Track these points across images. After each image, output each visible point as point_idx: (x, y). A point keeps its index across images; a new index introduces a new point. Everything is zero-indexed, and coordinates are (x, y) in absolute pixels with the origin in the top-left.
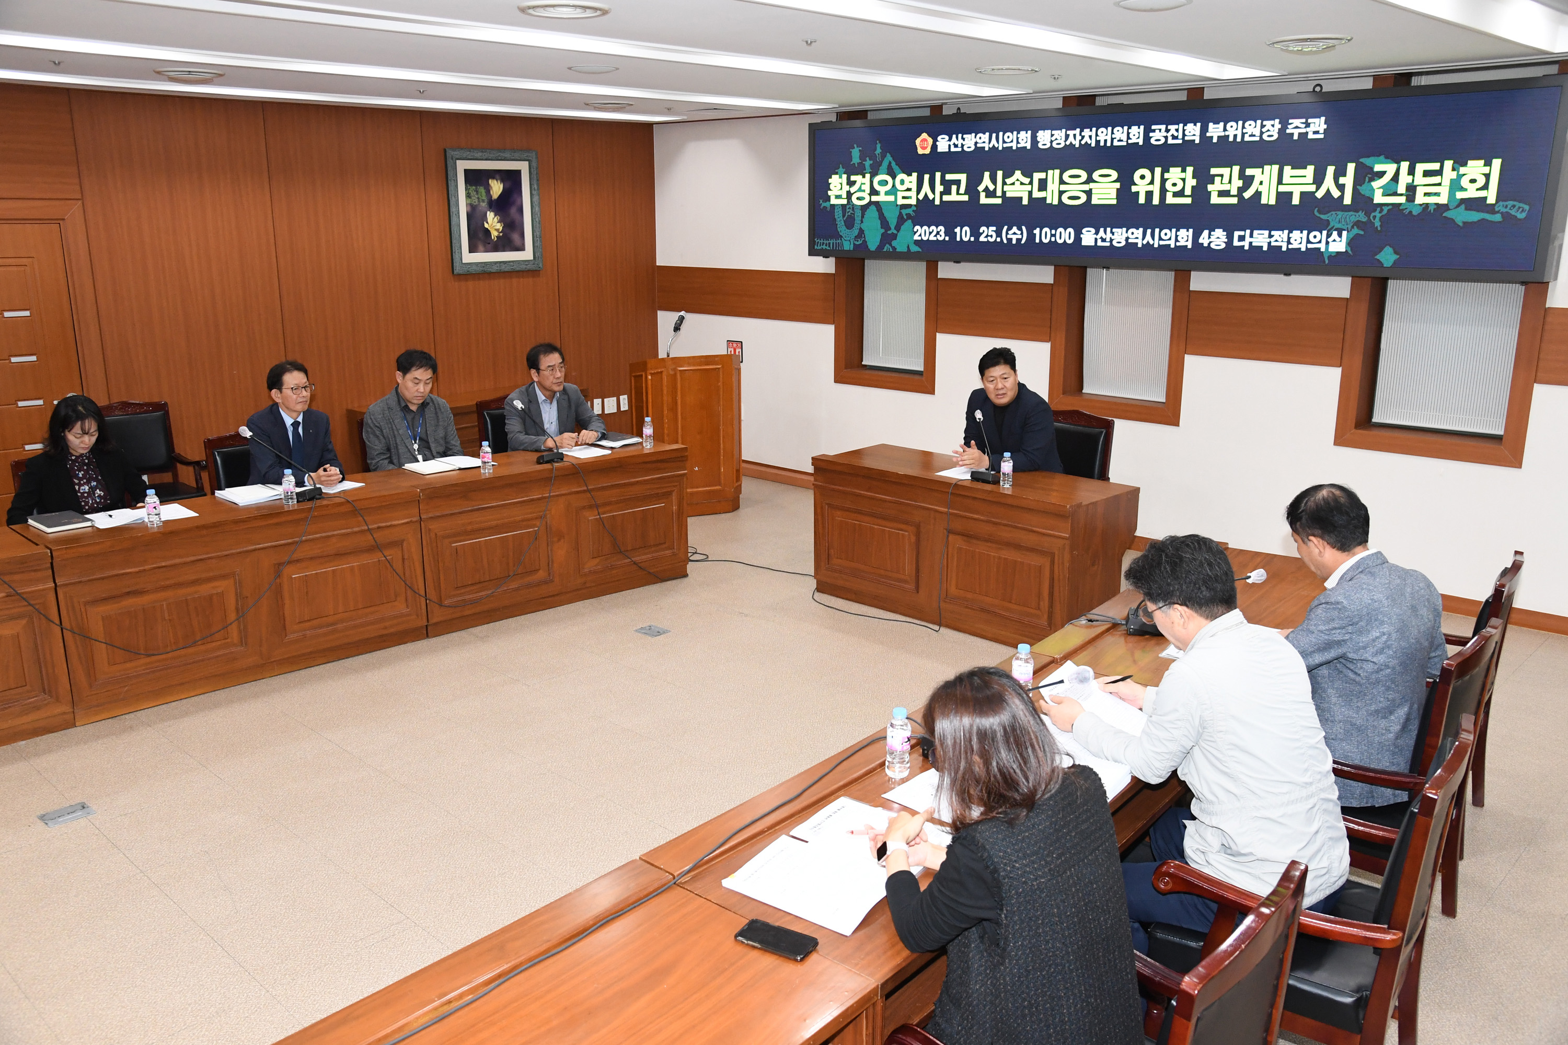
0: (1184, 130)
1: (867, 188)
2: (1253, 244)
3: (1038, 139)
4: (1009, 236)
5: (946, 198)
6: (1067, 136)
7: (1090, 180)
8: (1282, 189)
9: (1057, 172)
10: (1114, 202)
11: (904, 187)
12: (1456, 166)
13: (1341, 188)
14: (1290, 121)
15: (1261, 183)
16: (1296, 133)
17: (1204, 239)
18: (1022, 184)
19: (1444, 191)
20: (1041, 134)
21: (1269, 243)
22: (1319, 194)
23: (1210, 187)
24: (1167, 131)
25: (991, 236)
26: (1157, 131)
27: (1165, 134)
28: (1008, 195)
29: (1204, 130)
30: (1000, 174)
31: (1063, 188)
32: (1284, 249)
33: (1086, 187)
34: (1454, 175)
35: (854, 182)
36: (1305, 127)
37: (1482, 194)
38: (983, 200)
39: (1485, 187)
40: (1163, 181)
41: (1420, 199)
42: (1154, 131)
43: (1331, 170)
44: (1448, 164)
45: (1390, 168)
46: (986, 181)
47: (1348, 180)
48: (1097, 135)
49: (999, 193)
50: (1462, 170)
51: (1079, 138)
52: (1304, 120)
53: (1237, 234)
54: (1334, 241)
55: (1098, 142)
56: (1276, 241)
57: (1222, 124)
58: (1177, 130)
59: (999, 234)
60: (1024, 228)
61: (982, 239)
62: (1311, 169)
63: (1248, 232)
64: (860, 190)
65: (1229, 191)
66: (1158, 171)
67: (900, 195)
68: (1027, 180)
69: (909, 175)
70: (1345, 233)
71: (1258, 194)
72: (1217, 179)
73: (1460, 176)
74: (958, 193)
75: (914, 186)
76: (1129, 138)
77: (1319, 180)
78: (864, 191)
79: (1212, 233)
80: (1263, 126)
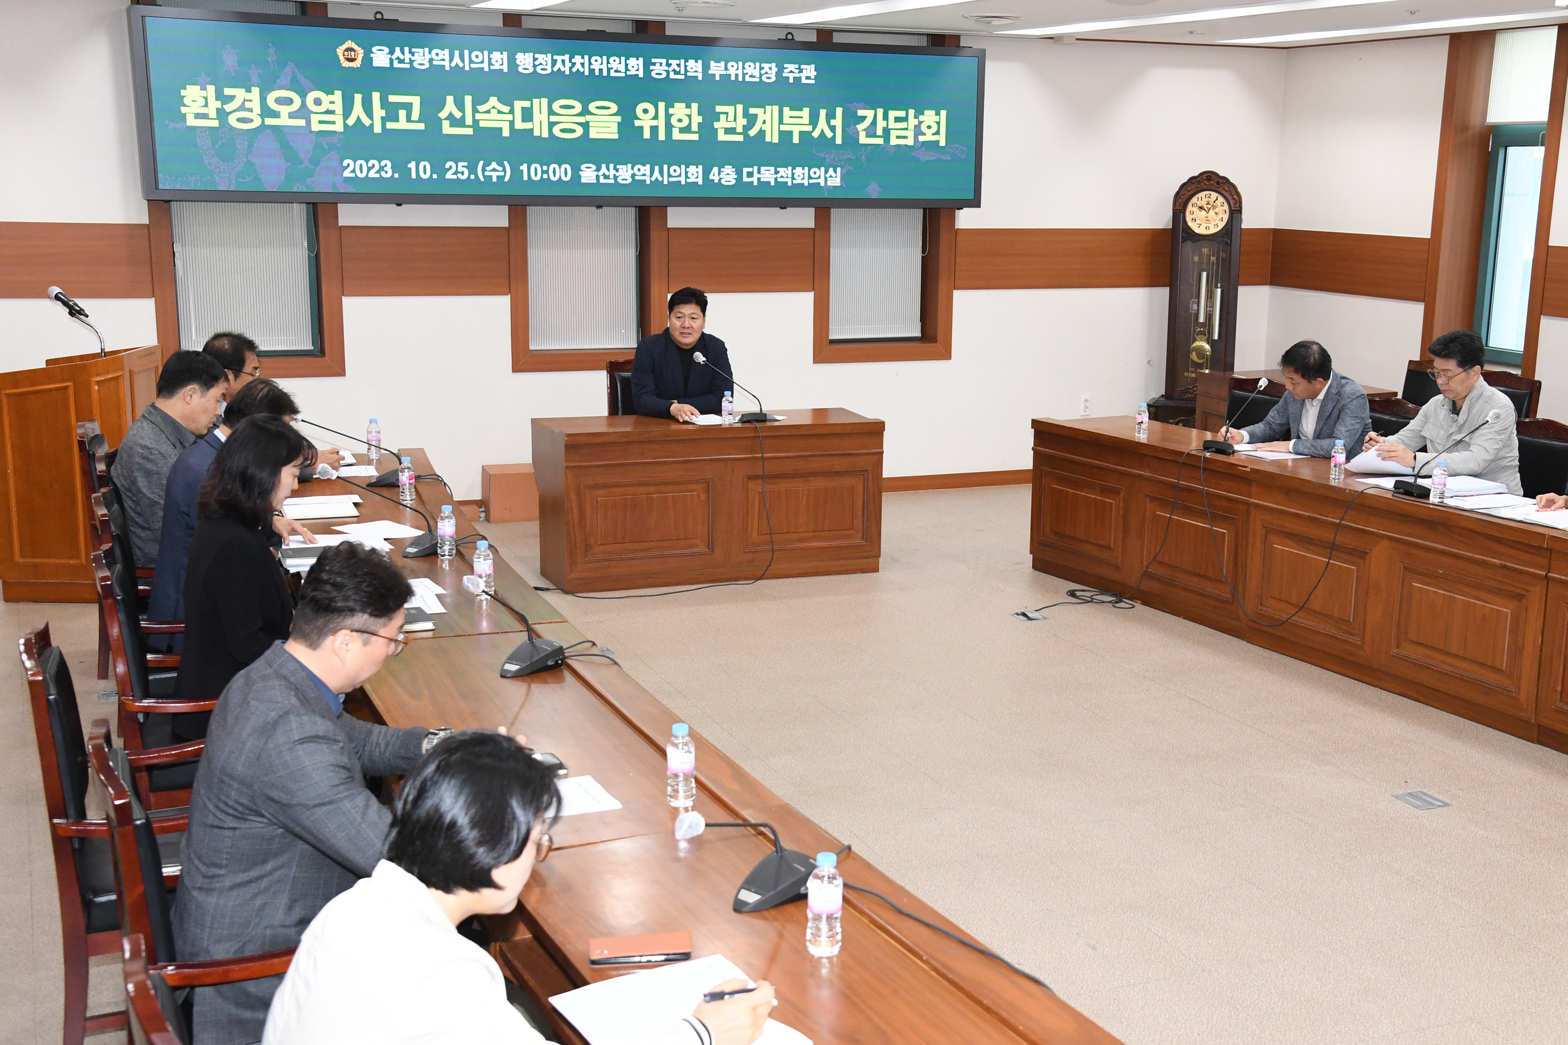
0: (686, 66)
1: (256, 105)
2: (762, 180)
3: (518, 62)
4: (486, 173)
5: (390, 125)
6: (554, 62)
7: (585, 112)
8: (783, 128)
9: (545, 101)
10: (616, 136)
11: (322, 108)
12: (917, 114)
13: (833, 129)
14: (786, 66)
15: (764, 122)
16: (791, 76)
17: (714, 176)
18: (499, 112)
19: (910, 134)
20: (520, 57)
21: (776, 179)
22: (816, 134)
23: (716, 125)
24: (669, 65)
25: (463, 173)
26: (658, 65)
27: (666, 68)
28: (482, 124)
29: (706, 67)
30: (468, 100)
31: (553, 119)
32: (790, 184)
33: (582, 119)
34: (916, 122)
35: (232, 98)
36: (799, 72)
37: (935, 138)
38: (447, 129)
39: (938, 133)
40: (668, 117)
41: (894, 141)
42: (654, 64)
43: (823, 112)
44: (912, 112)
45: (869, 114)
46: (450, 106)
47: (838, 122)
48: (590, 64)
49: (469, 121)
50: (921, 118)
51: (568, 65)
52: (797, 66)
53: (745, 170)
54: (831, 176)
55: (592, 71)
56: (782, 177)
57: (723, 63)
58: (679, 65)
59: (472, 169)
60: (506, 163)
61: (449, 176)
62: (806, 111)
63: (756, 168)
64: (242, 108)
65: (735, 128)
66: (661, 105)
67: (315, 119)
68: (506, 109)
69: (330, 92)
70: (839, 169)
71: (762, 133)
72: (723, 117)
73: (920, 123)
74: (409, 119)
75: (338, 107)
76: (627, 69)
77: (814, 121)
78: (251, 110)
79: (722, 170)
80: (761, 68)
